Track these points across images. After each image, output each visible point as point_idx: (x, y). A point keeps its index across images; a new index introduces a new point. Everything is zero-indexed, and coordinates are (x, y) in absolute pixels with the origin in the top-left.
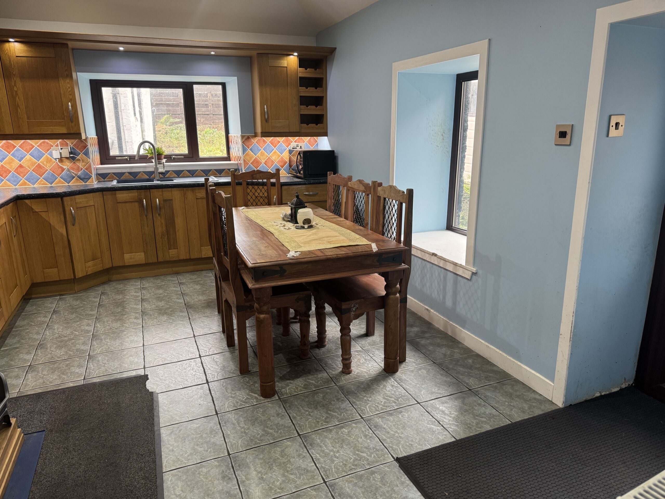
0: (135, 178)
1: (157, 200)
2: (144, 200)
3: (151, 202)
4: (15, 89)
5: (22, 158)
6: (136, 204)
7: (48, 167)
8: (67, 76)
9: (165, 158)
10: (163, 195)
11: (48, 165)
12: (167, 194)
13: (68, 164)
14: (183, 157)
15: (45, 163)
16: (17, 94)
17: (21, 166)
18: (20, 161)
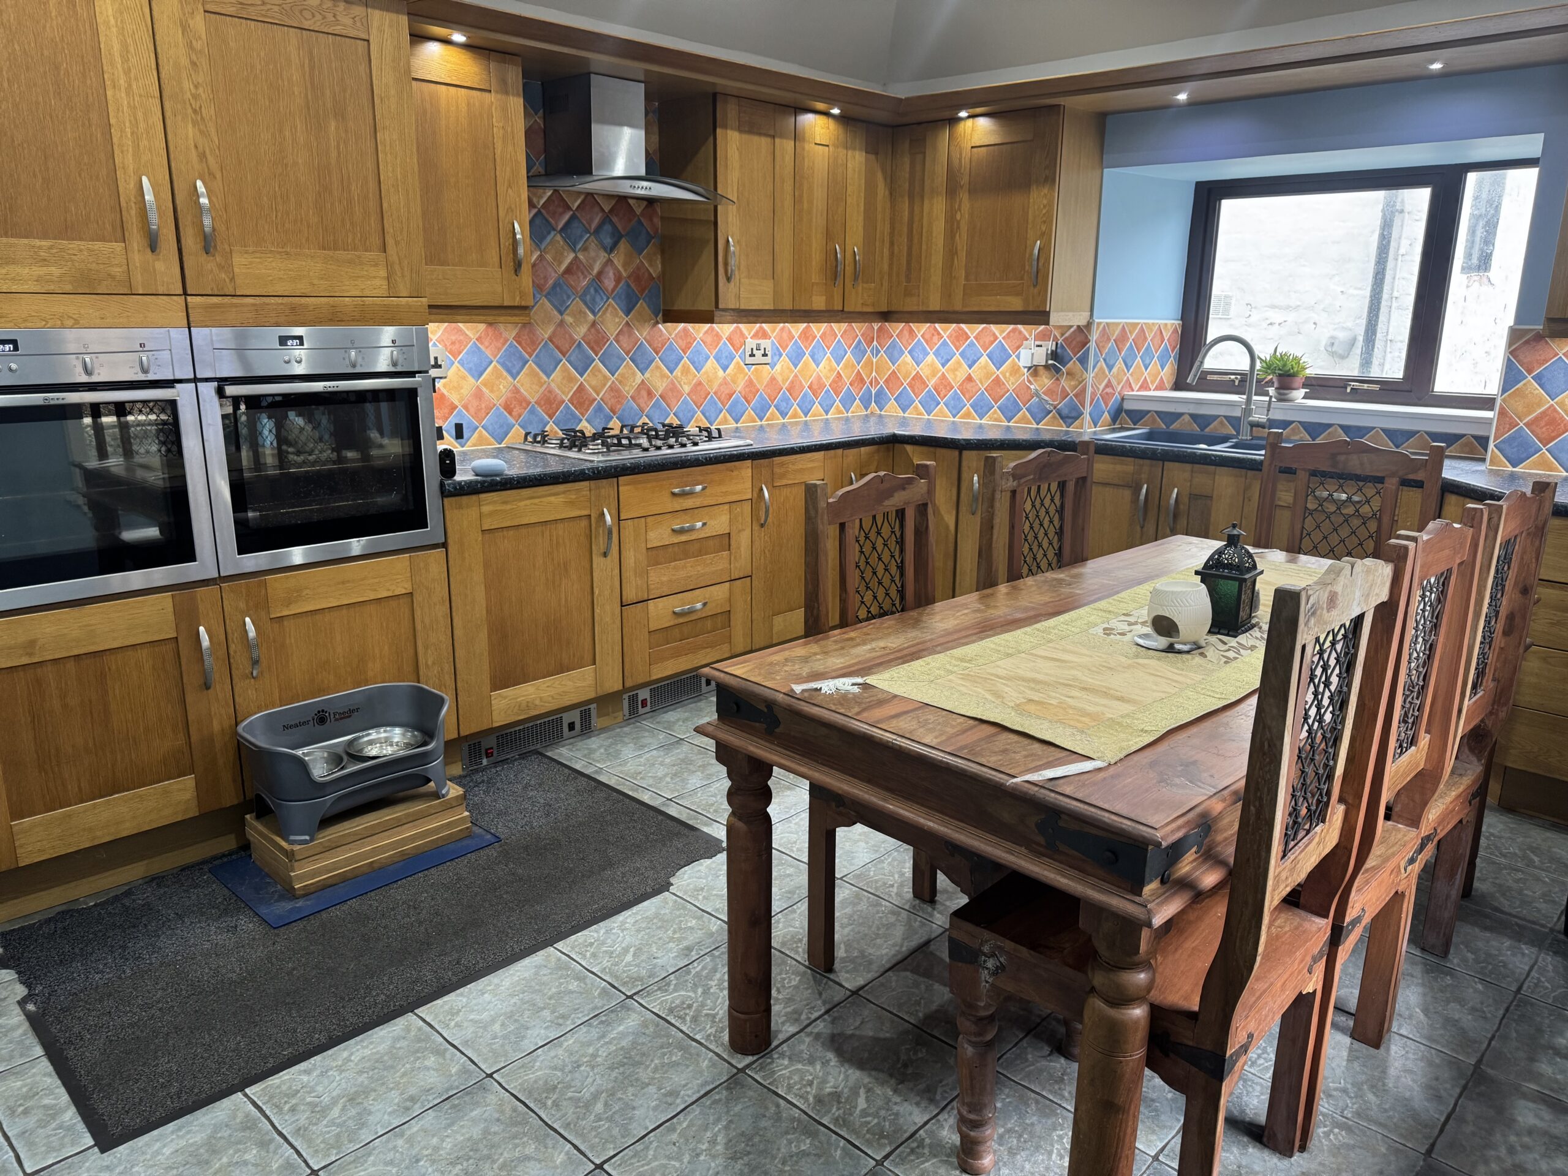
0: (1202, 430)
1: (1176, 490)
2: (1145, 486)
3: (1159, 493)
4: (958, 217)
5: (975, 362)
6: (1127, 494)
7: (1011, 385)
8: (1046, 180)
9: (1304, 386)
10: (1191, 481)
11: (1012, 379)
12: (1201, 479)
13: (1046, 381)
14: (1376, 387)
15: (1008, 374)
16: (958, 227)
17: (969, 378)
18: (970, 367)
